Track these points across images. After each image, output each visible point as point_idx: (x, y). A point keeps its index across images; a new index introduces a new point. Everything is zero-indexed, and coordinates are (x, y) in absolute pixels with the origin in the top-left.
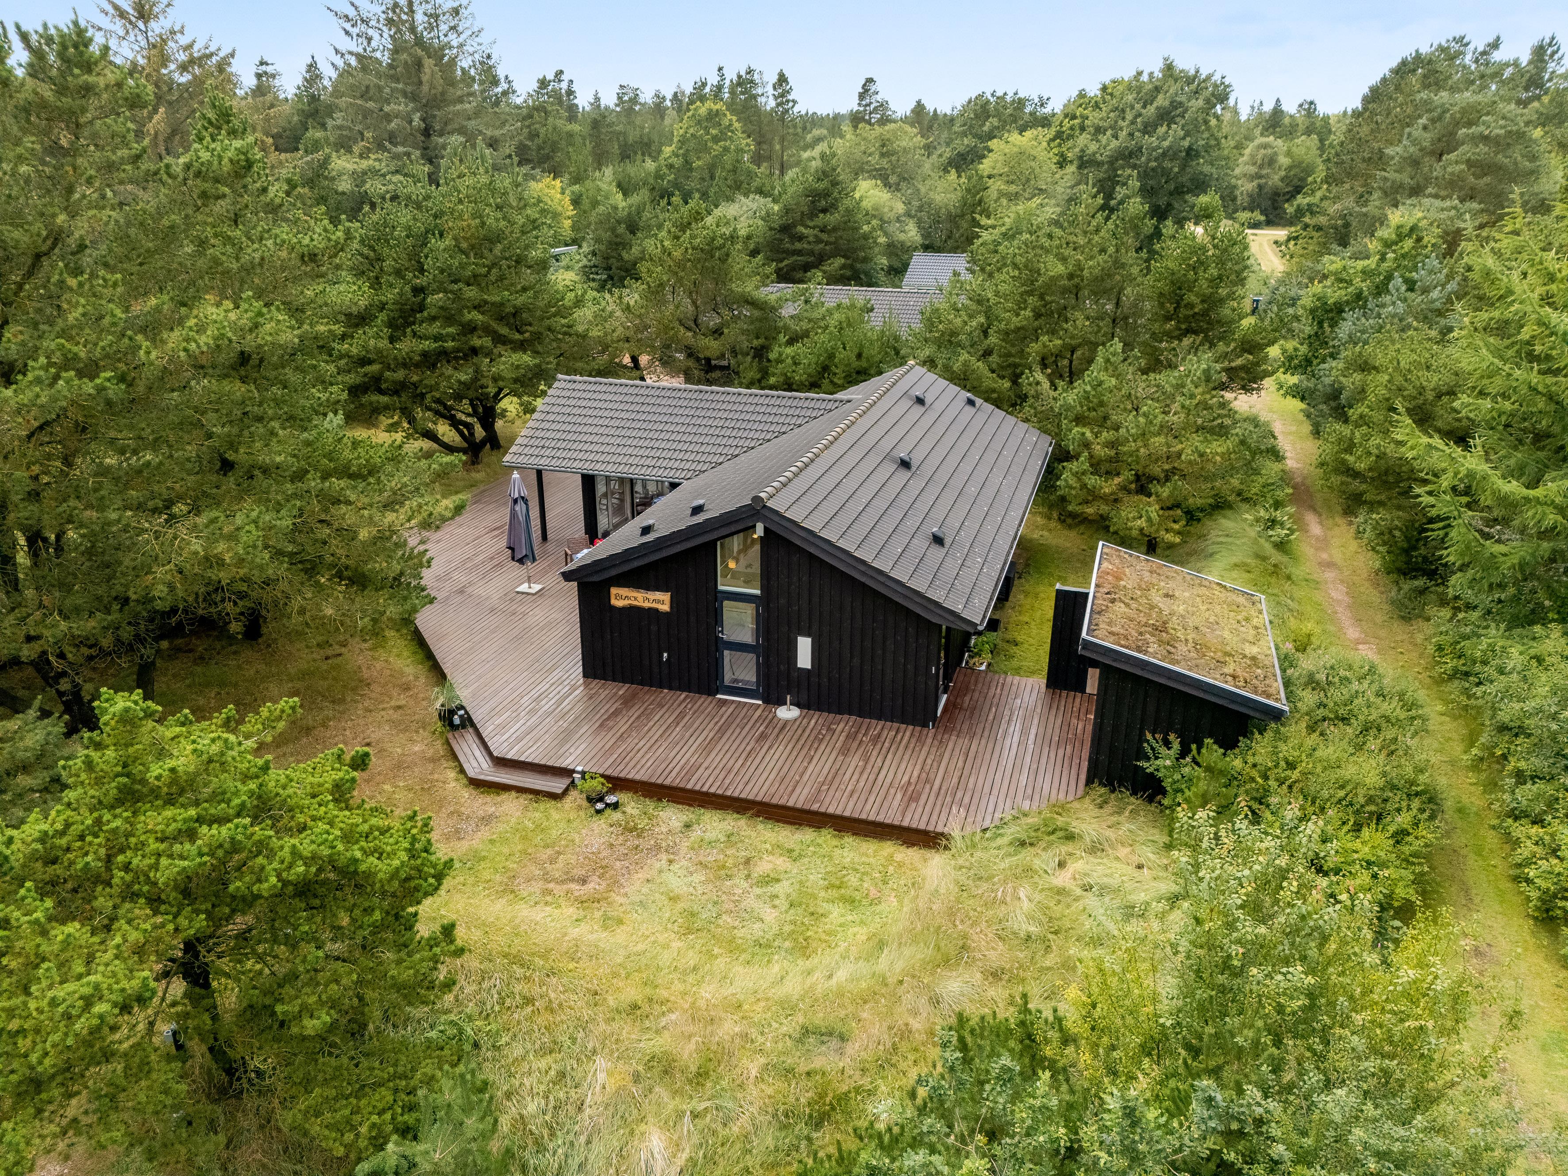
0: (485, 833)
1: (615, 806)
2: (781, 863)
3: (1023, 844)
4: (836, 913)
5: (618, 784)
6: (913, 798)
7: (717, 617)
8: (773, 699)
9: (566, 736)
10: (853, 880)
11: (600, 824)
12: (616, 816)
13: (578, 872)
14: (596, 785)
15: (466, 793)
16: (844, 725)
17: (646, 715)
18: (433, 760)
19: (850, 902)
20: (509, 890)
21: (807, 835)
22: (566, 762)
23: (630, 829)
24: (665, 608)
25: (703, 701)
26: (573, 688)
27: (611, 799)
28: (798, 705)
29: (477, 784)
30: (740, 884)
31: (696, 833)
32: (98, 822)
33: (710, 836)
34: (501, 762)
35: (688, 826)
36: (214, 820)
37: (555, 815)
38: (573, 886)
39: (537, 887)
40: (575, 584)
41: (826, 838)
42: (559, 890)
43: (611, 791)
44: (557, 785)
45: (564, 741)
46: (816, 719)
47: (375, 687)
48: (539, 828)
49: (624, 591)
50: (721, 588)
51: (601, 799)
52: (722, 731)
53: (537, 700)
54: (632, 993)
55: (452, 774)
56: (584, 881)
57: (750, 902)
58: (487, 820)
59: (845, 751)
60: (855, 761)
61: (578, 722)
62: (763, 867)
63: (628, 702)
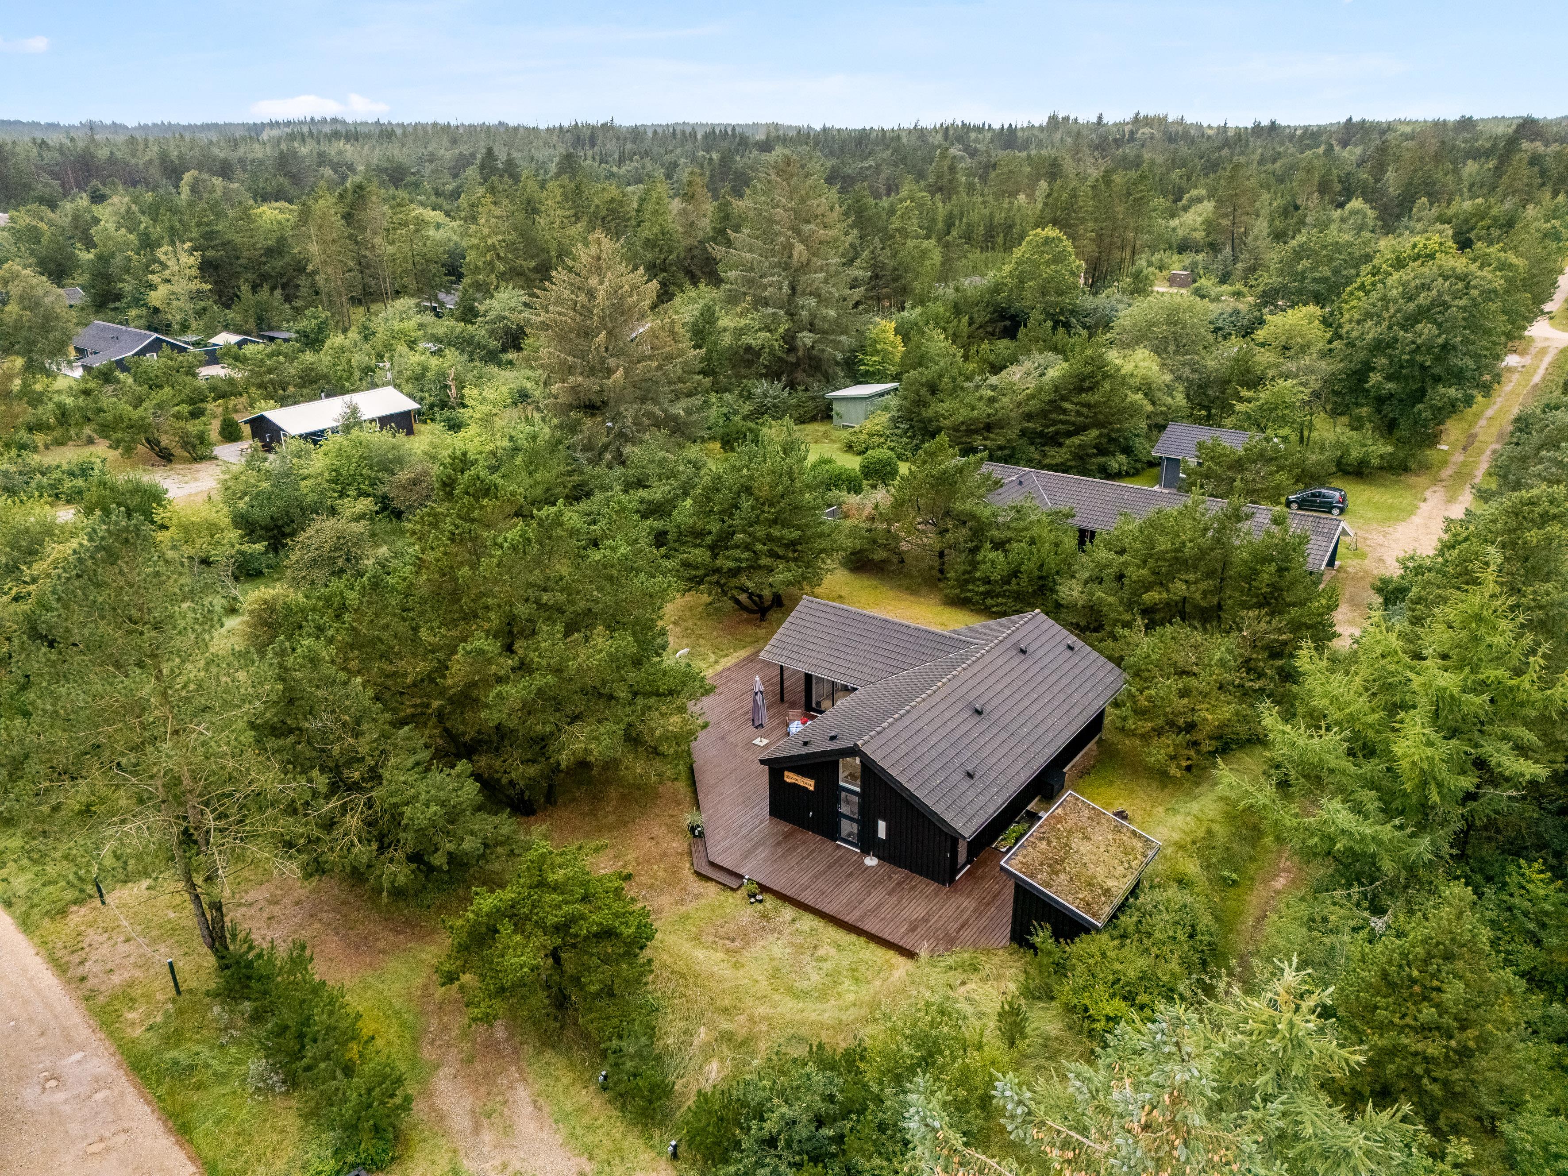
0: (694, 904)
1: (761, 901)
2: (832, 951)
3: (951, 968)
4: (847, 983)
5: (764, 889)
6: (913, 929)
7: (838, 800)
8: (866, 852)
9: (748, 854)
10: (863, 968)
11: (750, 910)
12: (760, 907)
13: (731, 935)
14: (754, 887)
15: (692, 878)
16: (900, 874)
17: (794, 848)
18: (681, 854)
19: (856, 980)
20: (697, 939)
21: (853, 938)
22: (741, 871)
23: (765, 916)
24: (812, 788)
25: (829, 845)
26: (762, 822)
27: (759, 897)
28: (879, 858)
29: (698, 874)
30: (806, 958)
31: (797, 925)
32: (530, 895)
33: (803, 928)
34: (712, 864)
35: (794, 920)
36: (566, 903)
37: (731, 900)
38: (728, 942)
39: (711, 938)
40: (766, 768)
41: (862, 941)
42: (720, 942)
43: (761, 893)
44: (734, 883)
45: (746, 857)
46: (887, 867)
47: (663, 800)
48: (721, 907)
49: (791, 775)
50: (842, 784)
51: (754, 896)
52: (830, 867)
53: (741, 826)
54: (727, 1002)
55: (688, 865)
56: (733, 940)
57: (808, 969)
58: (698, 896)
59: (890, 894)
60: (894, 900)
61: (757, 845)
62: (821, 952)
63: (787, 836)
